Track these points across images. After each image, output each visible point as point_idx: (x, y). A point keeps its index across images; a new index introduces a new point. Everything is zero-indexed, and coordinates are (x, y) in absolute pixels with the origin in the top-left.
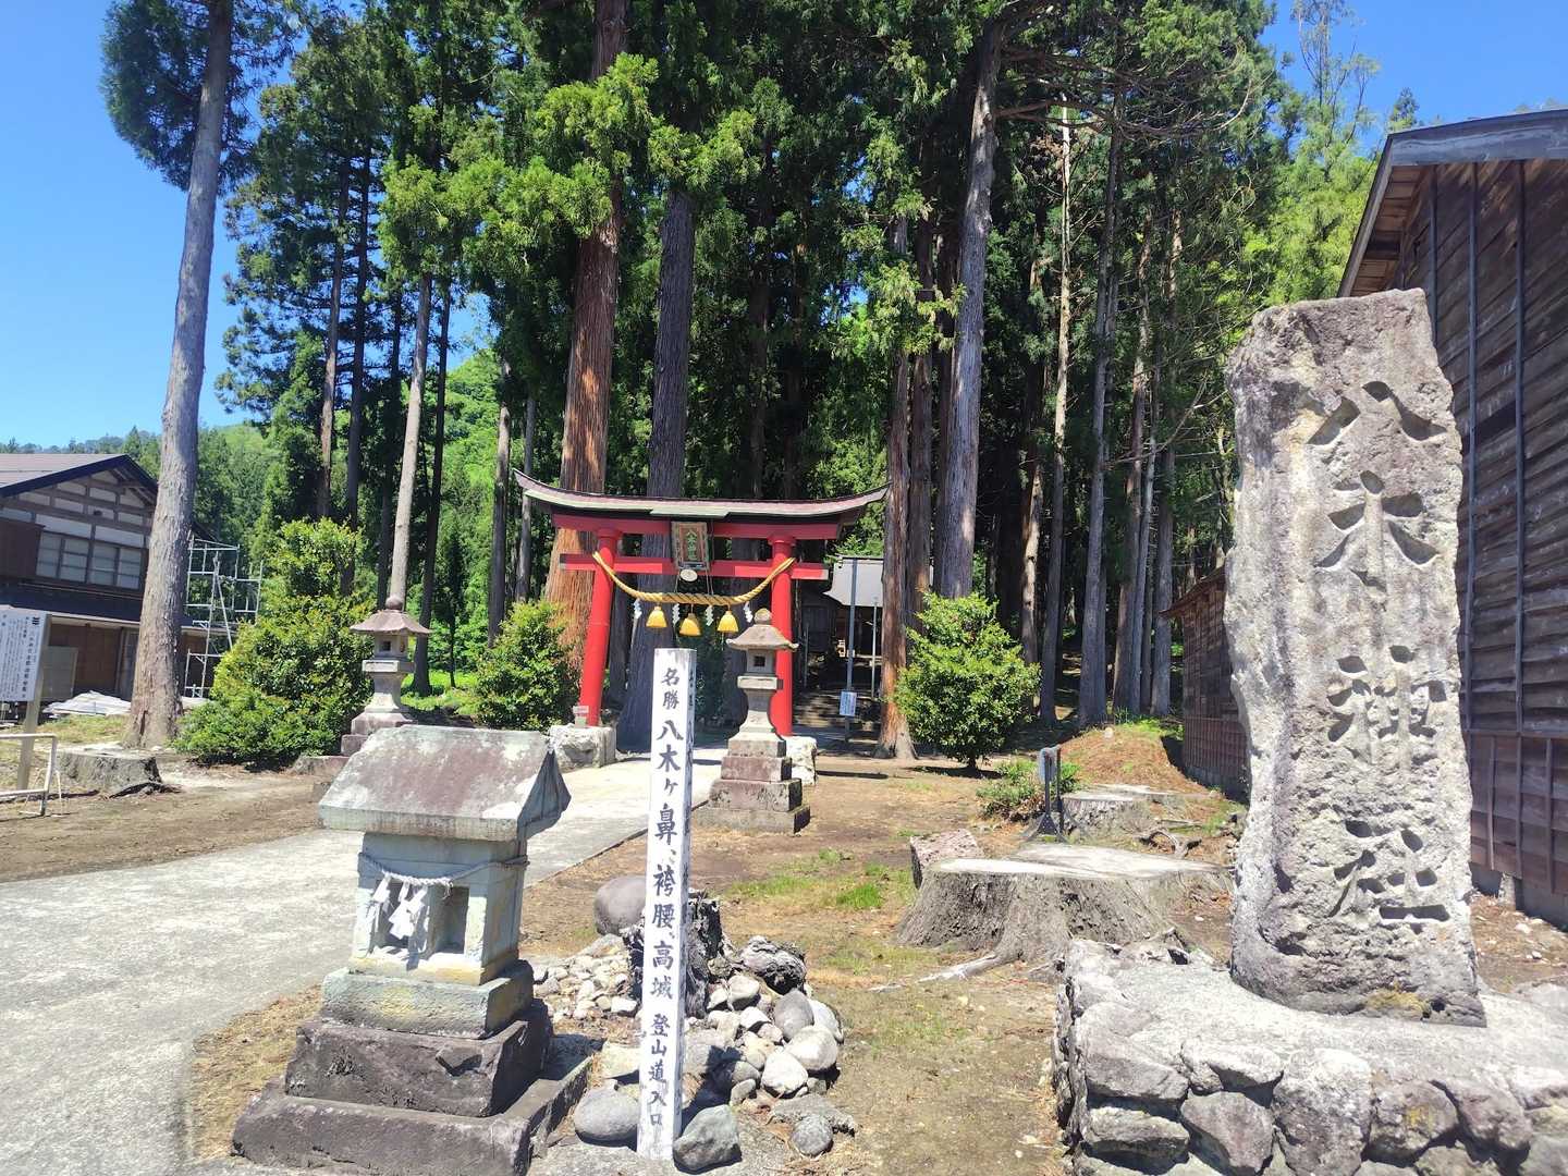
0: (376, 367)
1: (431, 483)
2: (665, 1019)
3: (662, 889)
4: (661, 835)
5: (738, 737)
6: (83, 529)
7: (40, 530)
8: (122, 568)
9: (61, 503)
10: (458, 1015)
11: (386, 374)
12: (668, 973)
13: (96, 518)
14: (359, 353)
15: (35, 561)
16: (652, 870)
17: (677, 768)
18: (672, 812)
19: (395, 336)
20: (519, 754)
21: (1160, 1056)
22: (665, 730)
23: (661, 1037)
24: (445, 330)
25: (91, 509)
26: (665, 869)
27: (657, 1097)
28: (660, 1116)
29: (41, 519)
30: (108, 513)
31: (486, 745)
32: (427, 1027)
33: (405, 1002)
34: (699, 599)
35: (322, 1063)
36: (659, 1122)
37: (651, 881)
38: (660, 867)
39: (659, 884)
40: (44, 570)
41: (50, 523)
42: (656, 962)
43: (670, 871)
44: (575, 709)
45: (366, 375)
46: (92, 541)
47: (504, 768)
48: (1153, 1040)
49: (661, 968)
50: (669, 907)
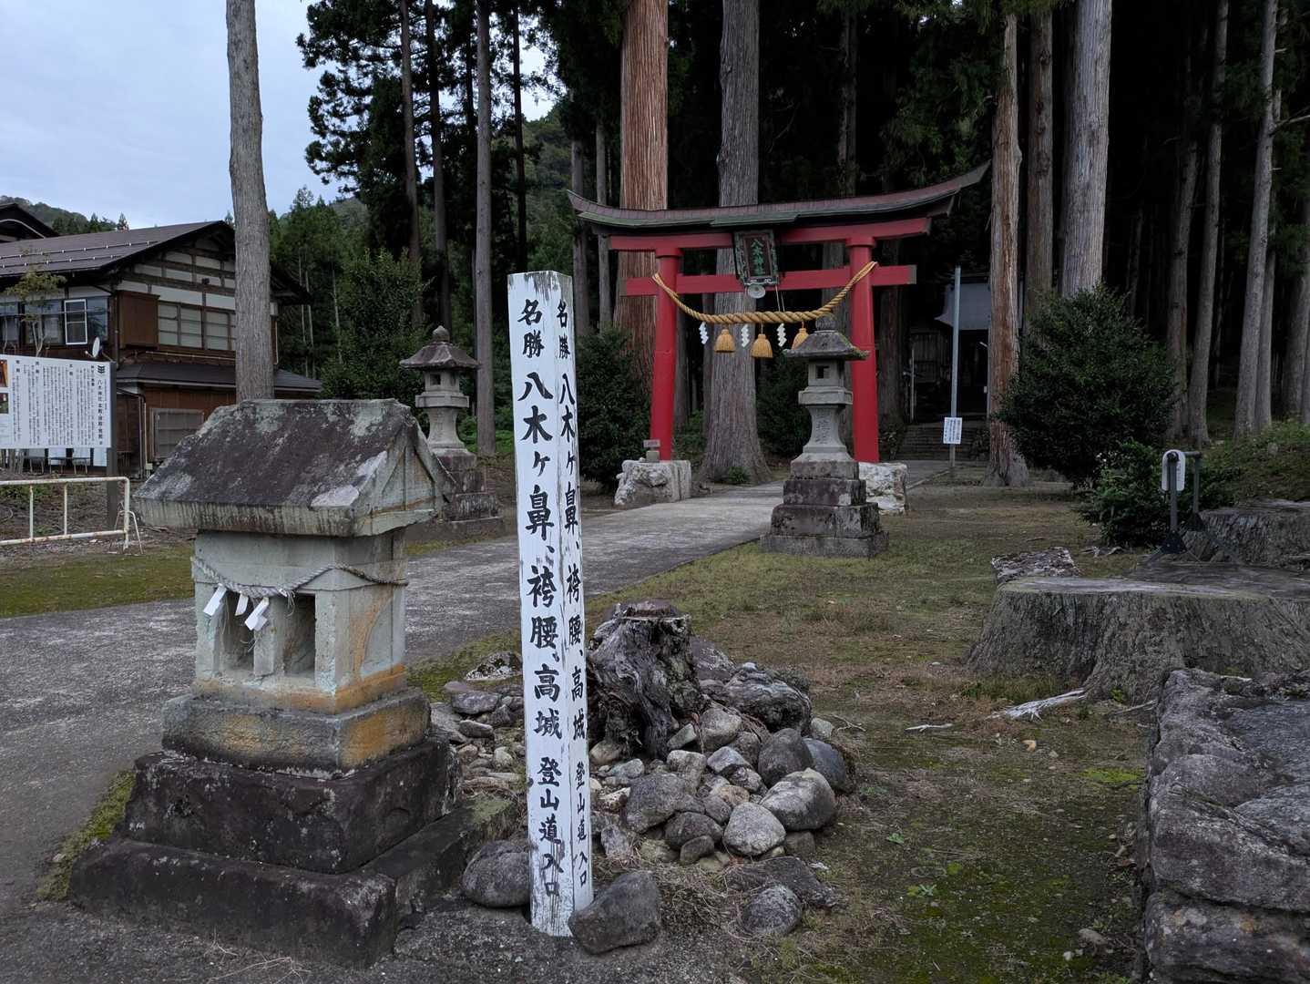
0: (451, 114)
1: (516, 232)
2: (554, 764)
3: (540, 598)
4: (533, 528)
5: (801, 458)
6: (194, 298)
7: (155, 300)
8: (211, 330)
9: (172, 274)
10: (306, 750)
11: (462, 121)
12: (555, 706)
13: (205, 287)
14: (435, 102)
15: (157, 331)
16: (526, 574)
17: (547, 437)
18: (545, 495)
19: (467, 81)
20: (368, 429)
21: (1285, 842)
22: (529, 386)
23: (551, 787)
24: (517, 68)
25: (200, 278)
26: (541, 571)
27: (551, 861)
28: (556, 885)
29: (157, 290)
30: (214, 281)
31: (332, 418)
32: (274, 763)
33: (250, 733)
34: (770, 316)
35: (160, 801)
36: (556, 893)
37: (526, 588)
38: (535, 569)
39: (536, 591)
40: (166, 339)
41: (166, 293)
42: (539, 692)
43: (548, 575)
44: (646, 443)
45: (443, 125)
46: (203, 309)
47: (350, 445)
48: (1275, 812)
49: (545, 698)
50: (551, 620)
